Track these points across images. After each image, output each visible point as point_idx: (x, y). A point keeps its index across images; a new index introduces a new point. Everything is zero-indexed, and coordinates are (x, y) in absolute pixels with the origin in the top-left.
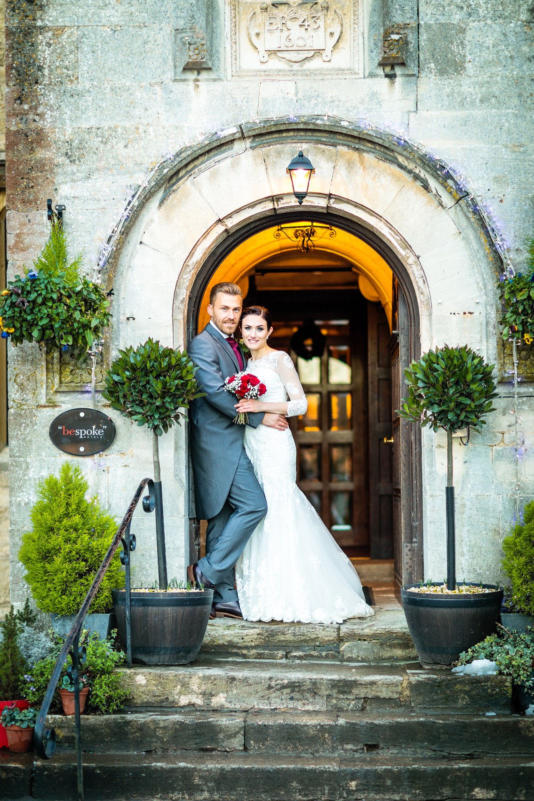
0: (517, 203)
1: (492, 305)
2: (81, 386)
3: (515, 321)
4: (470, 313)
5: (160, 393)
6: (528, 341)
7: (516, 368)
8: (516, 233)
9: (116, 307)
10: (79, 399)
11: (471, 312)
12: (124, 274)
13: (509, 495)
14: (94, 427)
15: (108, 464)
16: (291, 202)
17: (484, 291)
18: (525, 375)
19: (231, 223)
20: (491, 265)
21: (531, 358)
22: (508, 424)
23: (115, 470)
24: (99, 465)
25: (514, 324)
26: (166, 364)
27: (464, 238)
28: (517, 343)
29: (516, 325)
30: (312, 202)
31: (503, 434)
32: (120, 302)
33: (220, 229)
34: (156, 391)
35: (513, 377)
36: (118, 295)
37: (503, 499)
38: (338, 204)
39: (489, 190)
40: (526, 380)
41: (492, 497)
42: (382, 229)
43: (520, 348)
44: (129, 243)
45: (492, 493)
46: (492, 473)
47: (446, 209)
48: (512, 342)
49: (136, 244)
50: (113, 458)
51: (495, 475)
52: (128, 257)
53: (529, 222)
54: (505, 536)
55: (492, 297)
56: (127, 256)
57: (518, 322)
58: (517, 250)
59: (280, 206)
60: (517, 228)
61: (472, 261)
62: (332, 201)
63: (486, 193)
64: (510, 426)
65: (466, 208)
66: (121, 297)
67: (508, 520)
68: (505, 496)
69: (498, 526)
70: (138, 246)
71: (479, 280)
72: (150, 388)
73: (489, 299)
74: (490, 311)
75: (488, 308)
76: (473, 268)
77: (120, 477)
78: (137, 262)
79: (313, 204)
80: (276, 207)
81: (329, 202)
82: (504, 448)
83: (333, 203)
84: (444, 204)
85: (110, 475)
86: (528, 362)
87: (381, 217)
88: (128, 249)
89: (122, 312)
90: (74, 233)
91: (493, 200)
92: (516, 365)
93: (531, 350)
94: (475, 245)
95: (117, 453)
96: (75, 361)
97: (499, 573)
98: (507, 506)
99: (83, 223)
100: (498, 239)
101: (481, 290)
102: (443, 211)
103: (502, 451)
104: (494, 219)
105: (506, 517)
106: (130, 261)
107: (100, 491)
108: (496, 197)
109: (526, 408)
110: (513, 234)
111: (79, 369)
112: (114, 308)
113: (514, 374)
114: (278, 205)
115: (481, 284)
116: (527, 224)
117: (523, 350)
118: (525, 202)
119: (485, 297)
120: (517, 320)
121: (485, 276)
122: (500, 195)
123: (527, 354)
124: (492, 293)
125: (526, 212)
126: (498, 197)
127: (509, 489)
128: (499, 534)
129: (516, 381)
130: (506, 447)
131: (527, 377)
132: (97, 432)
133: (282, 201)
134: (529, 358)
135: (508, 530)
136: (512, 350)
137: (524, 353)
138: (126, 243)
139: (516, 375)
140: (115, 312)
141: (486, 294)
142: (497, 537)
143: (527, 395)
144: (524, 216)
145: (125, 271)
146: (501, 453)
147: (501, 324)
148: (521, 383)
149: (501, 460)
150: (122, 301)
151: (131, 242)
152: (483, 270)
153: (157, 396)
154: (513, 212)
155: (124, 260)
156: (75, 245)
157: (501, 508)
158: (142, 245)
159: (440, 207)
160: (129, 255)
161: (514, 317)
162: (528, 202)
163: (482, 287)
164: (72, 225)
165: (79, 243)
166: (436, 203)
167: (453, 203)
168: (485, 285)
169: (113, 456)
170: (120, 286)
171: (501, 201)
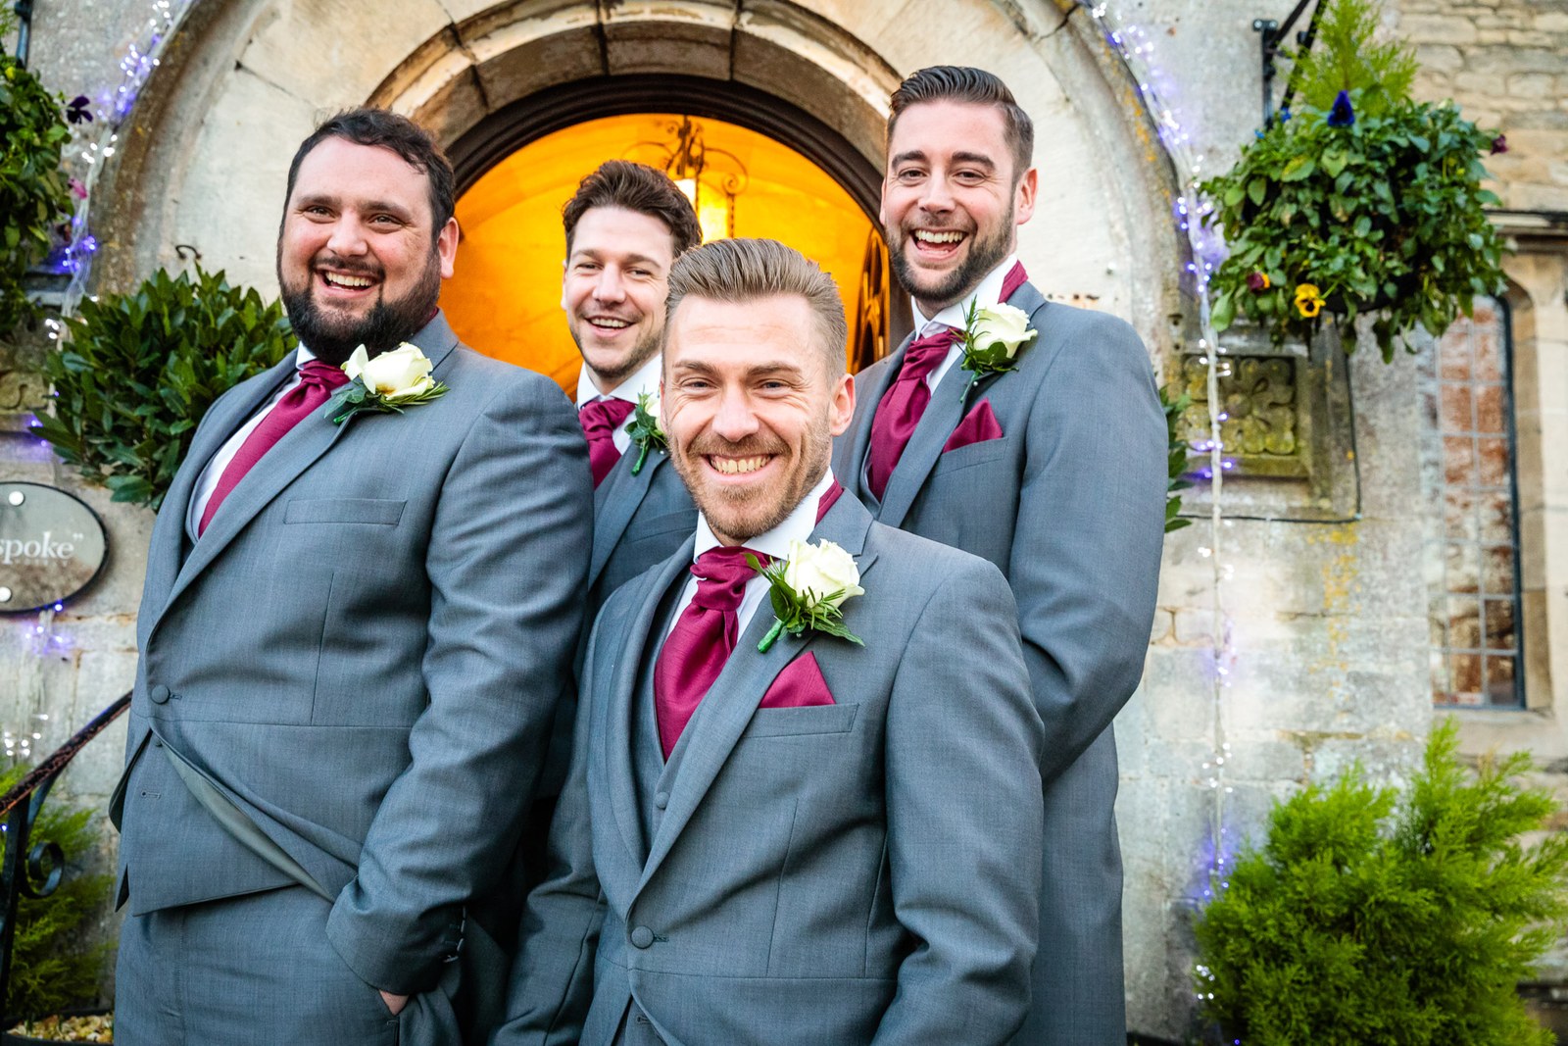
0: (1210, 41)
1: (1147, 280)
2: (19, 418)
3: (1261, 259)
4: (1090, 297)
5: (188, 400)
6: (1310, 307)
7: (1216, 435)
8: (1209, 111)
9: (152, 223)
10: (19, 457)
11: (1094, 294)
12: (183, 139)
13: (1189, 779)
14: (47, 535)
15: (80, 643)
16: (641, 12)
17: (1127, 242)
18: (1240, 454)
19: (487, 50)
20: (1150, 174)
21: (1256, 412)
22: (1187, 586)
23: (97, 660)
24: (51, 642)
25: (1258, 269)
26: (222, 321)
27: (1077, 113)
28: (1219, 370)
29: (1266, 270)
30: (695, 16)
31: (1173, 613)
32: (165, 209)
33: (456, 64)
34: (180, 399)
35: (1208, 461)
36: (161, 193)
37: (1172, 791)
38: (759, 24)
39: (1140, 5)
40: (1239, 471)
41: (1143, 783)
42: (868, 92)
43: (1228, 385)
44: (206, 62)
45: (1144, 770)
46: (1144, 716)
47: (1035, 39)
48: (1207, 367)
49: (223, 69)
50: (97, 628)
51: (1153, 723)
52: (199, 99)
53: (1239, 85)
54: (1178, 893)
55: (1148, 259)
56: (197, 95)
57: (1270, 263)
58: (1210, 151)
59: (615, 19)
60: (1210, 99)
61: (1098, 169)
62: (745, 17)
63: (1133, 11)
64: (1192, 593)
65: (1088, 30)
66: (169, 196)
67: (1187, 849)
68: (1178, 782)
69: (1158, 864)
70: (231, 75)
71: (1113, 217)
72: (163, 387)
73: (1140, 265)
74: (1141, 294)
75: (1138, 286)
76: (1100, 187)
77: (112, 680)
78: (222, 112)
79: (696, 21)
80: (605, 21)
81: (738, 19)
82: (1176, 652)
83: (749, 23)
84: (1029, 28)
85: (83, 675)
86: (1247, 423)
87: (867, 50)
88: (203, 79)
89: (167, 234)
90: (63, 31)
91: (1152, 29)
92: (1216, 427)
93: (1254, 392)
94: (1104, 130)
95: (109, 614)
96: (12, 348)
97: (1161, 998)
98: (1184, 810)
99: (88, 9)
100: (1167, 113)
101: (1120, 240)
102: (1027, 48)
103: (1170, 658)
104: (1155, 73)
105: (1181, 840)
106: (204, 109)
107: (44, 717)
108: (1158, 20)
109: (1233, 546)
110: (1199, 112)
111: (20, 370)
112: (145, 226)
113: (1209, 450)
114: (609, 16)
115: (1119, 228)
116: (1235, 92)
117: (1234, 392)
118: (1229, 38)
119: (1129, 259)
120: (1267, 257)
121: (1129, 207)
122: (1168, 18)
123: (1243, 403)
124: (1148, 248)
125: (1233, 62)
126: (1163, 22)
127: (1190, 762)
128: (1162, 887)
129: (1216, 474)
130: (1181, 649)
131: (1241, 463)
132: (55, 551)
133: (620, 9)
134: (1250, 412)
135: (1186, 877)
136: (1205, 388)
137: (1236, 399)
138: (196, 61)
139: (1216, 456)
140: (148, 235)
141: (1133, 252)
142: (1157, 896)
143: (1237, 513)
144: (1227, 70)
145: (186, 131)
146: (1168, 666)
147: (1176, 323)
148: (1228, 478)
149: (1167, 684)
150: (169, 209)
151: (212, 61)
152: (1126, 193)
153: (182, 412)
154: (1201, 59)
155: (187, 105)
156: (62, 60)
157: (1167, 816)
158: (241, 73)
159: (1019, 36)
160: (204, 92)
161: (1259, 250)
162: (1237, 38)
163: (1124, 234)
164: (58, 10)
165: (73, 58)
166: (1010, 25)
167: (1053, 25)
168: (1129, 228)
169: (97, 620)
170: (168, 170)
171: (1171, 32)
